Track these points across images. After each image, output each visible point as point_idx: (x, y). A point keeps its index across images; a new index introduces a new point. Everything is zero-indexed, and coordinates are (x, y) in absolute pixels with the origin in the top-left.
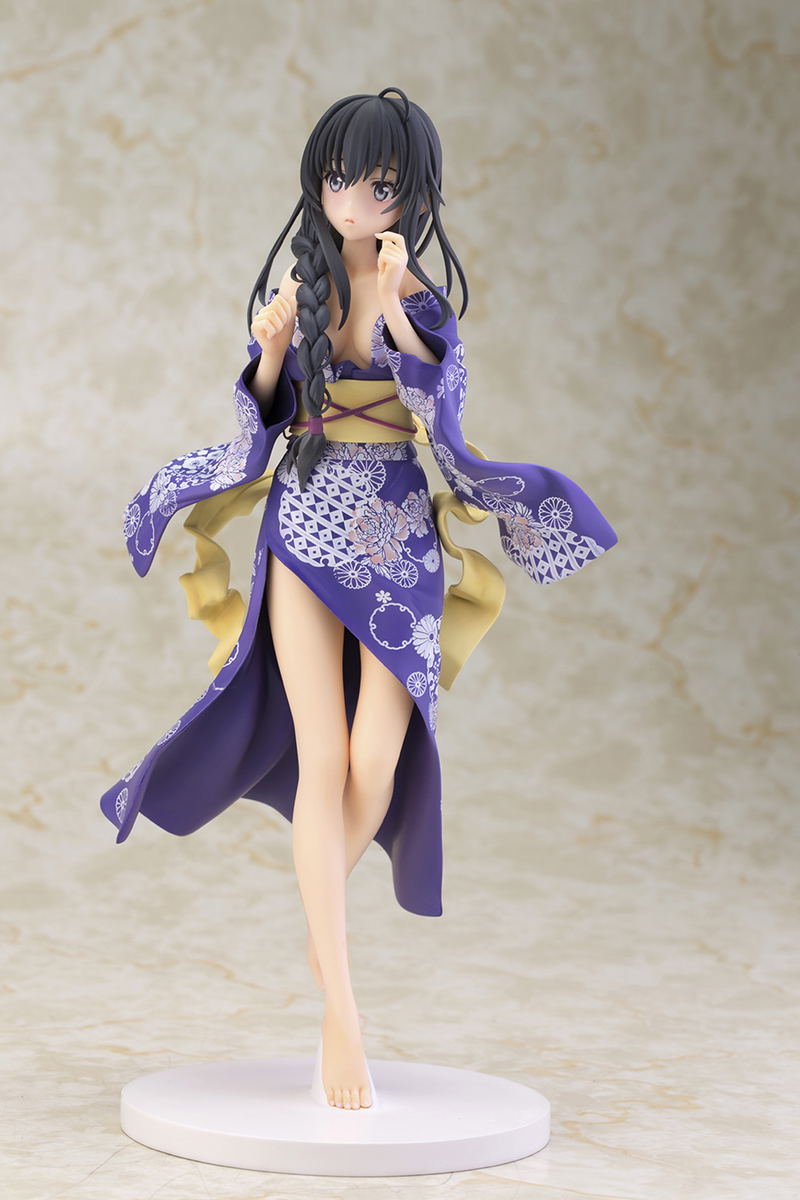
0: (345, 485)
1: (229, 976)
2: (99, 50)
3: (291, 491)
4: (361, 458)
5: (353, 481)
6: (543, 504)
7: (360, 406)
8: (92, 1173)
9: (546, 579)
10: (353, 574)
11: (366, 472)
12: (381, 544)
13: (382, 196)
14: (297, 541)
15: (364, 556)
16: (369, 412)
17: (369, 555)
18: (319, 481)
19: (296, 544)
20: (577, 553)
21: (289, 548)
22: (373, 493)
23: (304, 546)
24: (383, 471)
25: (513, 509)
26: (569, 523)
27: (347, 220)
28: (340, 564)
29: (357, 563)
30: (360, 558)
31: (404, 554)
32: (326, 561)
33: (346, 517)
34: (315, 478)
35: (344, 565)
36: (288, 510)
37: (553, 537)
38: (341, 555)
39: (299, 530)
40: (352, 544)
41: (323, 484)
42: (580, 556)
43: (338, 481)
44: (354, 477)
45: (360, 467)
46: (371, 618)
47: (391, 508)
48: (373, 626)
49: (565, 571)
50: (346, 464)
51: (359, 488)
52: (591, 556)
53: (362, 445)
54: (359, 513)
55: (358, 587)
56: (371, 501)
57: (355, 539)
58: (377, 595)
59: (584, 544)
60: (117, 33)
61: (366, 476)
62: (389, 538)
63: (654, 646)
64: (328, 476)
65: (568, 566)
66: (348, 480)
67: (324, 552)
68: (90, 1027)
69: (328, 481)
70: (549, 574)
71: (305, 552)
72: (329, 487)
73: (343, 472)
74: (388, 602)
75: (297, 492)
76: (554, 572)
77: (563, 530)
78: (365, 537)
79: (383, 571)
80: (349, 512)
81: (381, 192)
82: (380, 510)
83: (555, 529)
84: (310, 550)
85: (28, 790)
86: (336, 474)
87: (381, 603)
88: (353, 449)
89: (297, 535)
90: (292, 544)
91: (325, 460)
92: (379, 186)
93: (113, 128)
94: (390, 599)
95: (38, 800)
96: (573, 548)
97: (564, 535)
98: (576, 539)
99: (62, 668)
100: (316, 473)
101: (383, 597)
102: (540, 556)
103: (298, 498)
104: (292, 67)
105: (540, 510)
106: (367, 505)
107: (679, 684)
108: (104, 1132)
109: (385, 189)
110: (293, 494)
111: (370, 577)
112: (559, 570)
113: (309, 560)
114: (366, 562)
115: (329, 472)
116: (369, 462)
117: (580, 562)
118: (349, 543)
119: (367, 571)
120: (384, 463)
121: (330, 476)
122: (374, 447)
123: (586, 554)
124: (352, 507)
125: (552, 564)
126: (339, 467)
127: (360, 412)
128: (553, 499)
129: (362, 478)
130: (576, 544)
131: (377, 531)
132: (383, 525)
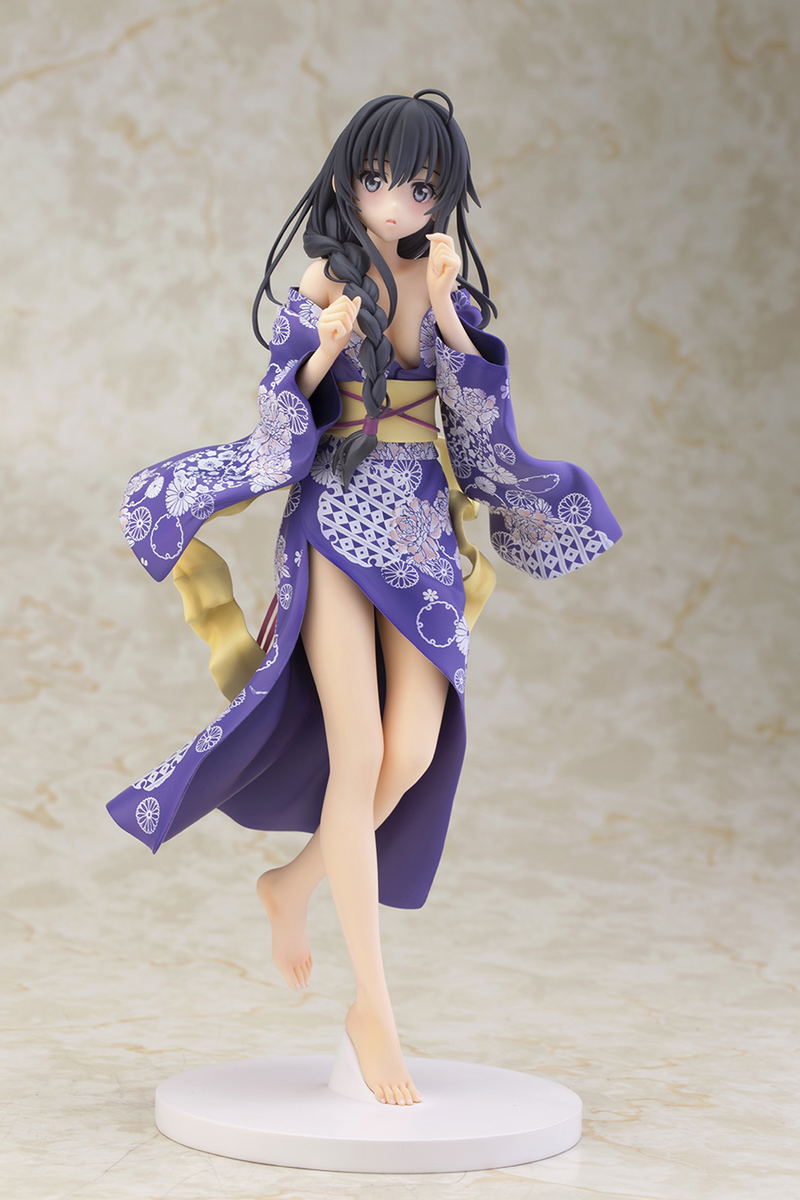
0: (387, 485)
1: (243, 974)
2: (114, 49)
3: (331, 491)
4: (402, 458)
5: (395, 480)
6: (564, 501)
7: (401, 406)
8: (107, 1171)
9: (553, 573)
10: (401, 574)
11: (407, 471)
12: (419, 542)
13: (421, 197)
14: (342, 542)
15: (407, 555)
16: (408, 412)
17: (411, 555)
18: (361, 481)
19: (343, 545)
20: (588, 548)
21: (336, 548)
22: (412, 493)
23: (351, 547)
24: (420, 471)
25: (533, 506)
26: (587, 518)
27: (388, 221)
28: (388, 564)
29: (404, 563)
30: (404, 557)
31: (440, 551)
32: (373, 562)
33: (386, 517)
34: (357, 479)
35: (392, 565)
36: (330, 511)
37: (568, 532)
38: (388, 555)
39: (344, 531)
40: (394, 543)
41: (365, 484)
42: (592, 550)
43: (381, 481)
44: (396, 476)
45: (401, 466)
46: (418, 618)
47: (426, 507)
48: (420, 625)
49: (574, 565)
50: (388, 464)
51: (400, 488)
52: (602, 550)
53: (402, 444)
54: (398, 512)
55: (405, 586)
56: (409, 500)
57: (396, 539)
58: (424, 593)
59: (597, 539)
60: (131, 33)
61: (407, 475)
62: (425, 536)
63: (668, 645)
64: (371, 476)
65: (578, 560)
66: (390, 480)
67: (371, 553)
68: (104, 1025)
69: (371, 482)
70: (557, 568)
71: (352, 552)
72: (371, 488)
73: (386, 472)
74: (435, 600)
75: (339, 492)
76: (563, 566)
77: (580, 525)
78: (404, 536)
79: (426, 569)
80: (389, 511)
81: (420, 193)
82: (417, 509)
83: (572, 524)
84: (358, 550)
85: (42, 789)
86: (379, 474)
87: (428, 601)
88: (394, 449)
89: (342, 536)
90: (338, 544)
91: (367, 461)
92: (418, 187)
93: (128, 128)
94: (437, 598)
95: (53, 798)
96: (585, 542)
97: (579, 530)
98: (590, 534)
99: (76, 667)
100: (357, 473)
101: (430, 595)
102: (548, 551)
103: (341, 499)
104: (306, 66)
105: (560, 505)
106: (406, 504)
107: (693, 683)
108: (119, 1130)
109: (424, 190)
110: (335, 495)
111: (417, 576)
112: (568, 564)
113: (357, 560)
114: (410, 561)
115: (372, 473)
116: (409, 461)
117: (590, 555)
118: (392, 543)
119: (414, 571)
120: (420, 462)
121: (373, 477)
122: (413, 447)
123: (597, 548)
124: (392, 506)
125: (561, 558)
126: (381, 467)
127: (401, 412)
128: (574, 495)
129: (403, 478)
130: (589, 538)
131: (415, 530)
132: (419, 524)
